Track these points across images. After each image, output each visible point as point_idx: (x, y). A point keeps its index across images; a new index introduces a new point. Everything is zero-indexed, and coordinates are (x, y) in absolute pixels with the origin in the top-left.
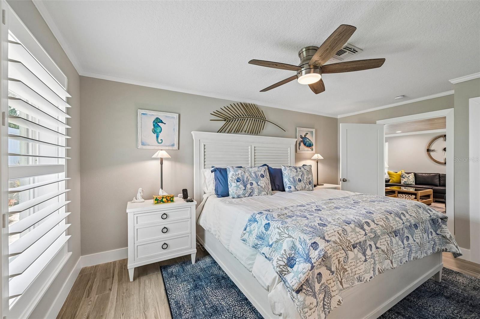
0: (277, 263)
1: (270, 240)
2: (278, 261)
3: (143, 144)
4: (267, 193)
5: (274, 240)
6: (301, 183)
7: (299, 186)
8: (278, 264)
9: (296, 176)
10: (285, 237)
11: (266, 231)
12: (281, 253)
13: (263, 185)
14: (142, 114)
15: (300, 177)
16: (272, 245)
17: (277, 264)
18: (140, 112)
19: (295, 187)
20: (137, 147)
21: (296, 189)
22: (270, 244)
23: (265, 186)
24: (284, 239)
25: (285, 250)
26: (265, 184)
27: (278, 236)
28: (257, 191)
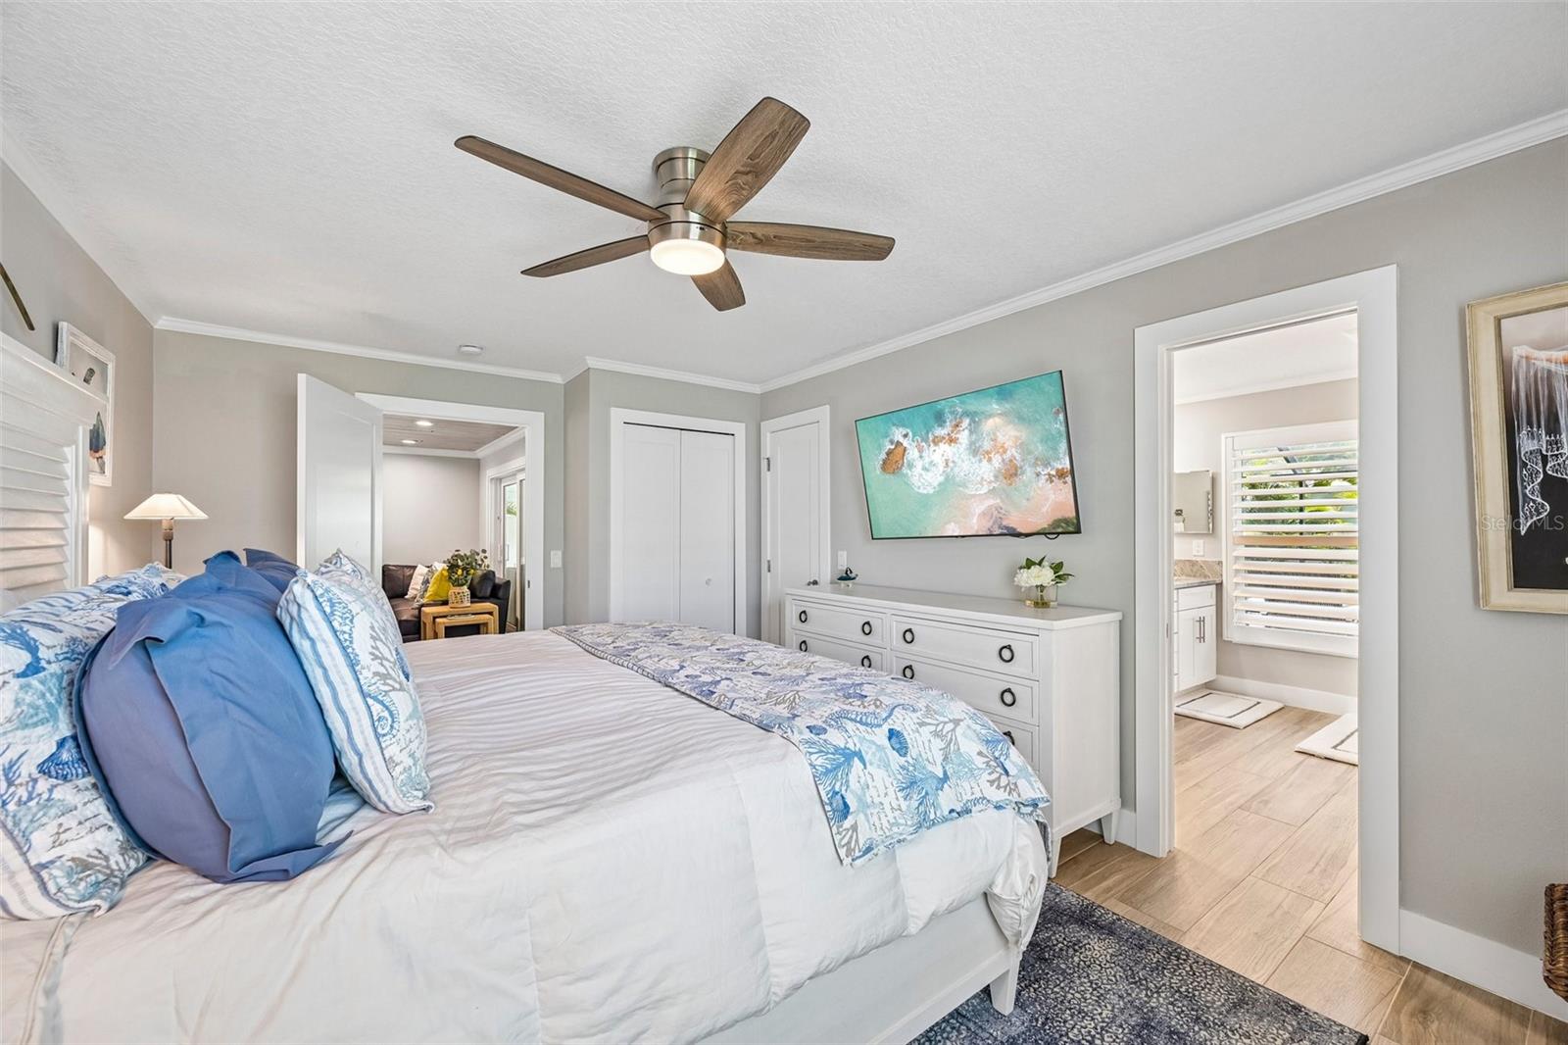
0: (1002, 790)
1: (930, 768)
2: (999, 785)
5: (939, 758)
8: (1005, 787)
10: (952, 730)
11: (905, 755)
12: (984, 766)
16: (945, 773)
17: (1005, 791)
22: (941, 776)
24: (954, 738)
25: (980, 753)
27: (938, 740)
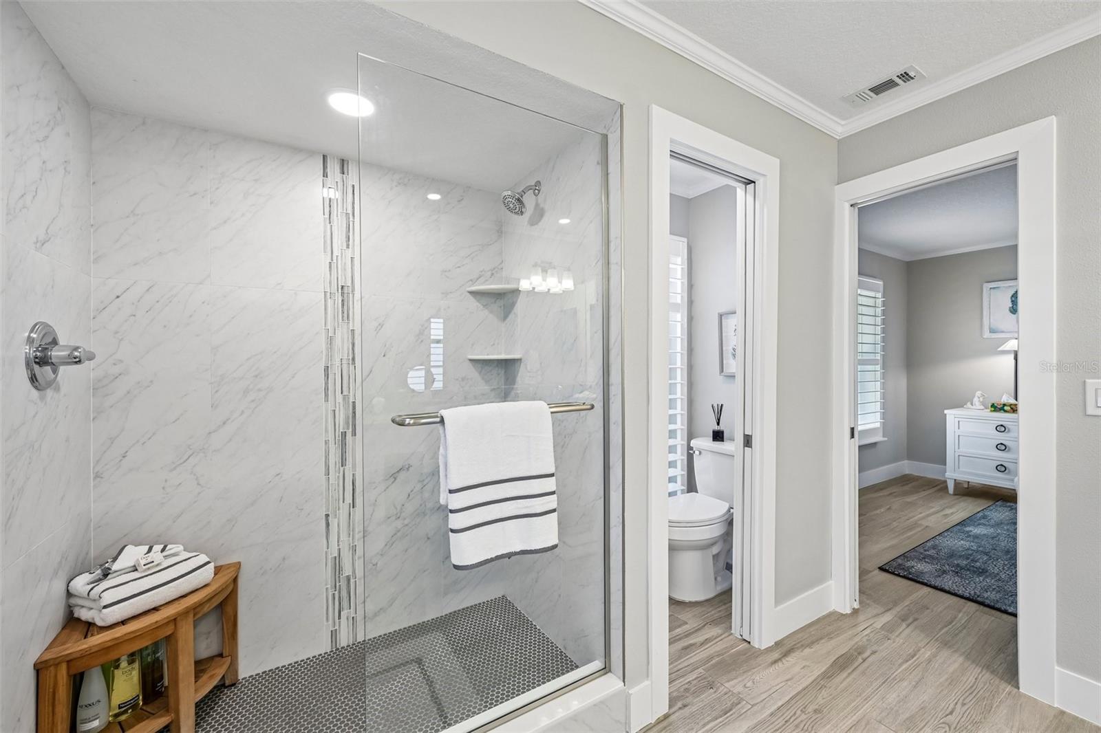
3: (992, 331)
14: (991, 288)
18: (987, 286)
20: (981, 334)
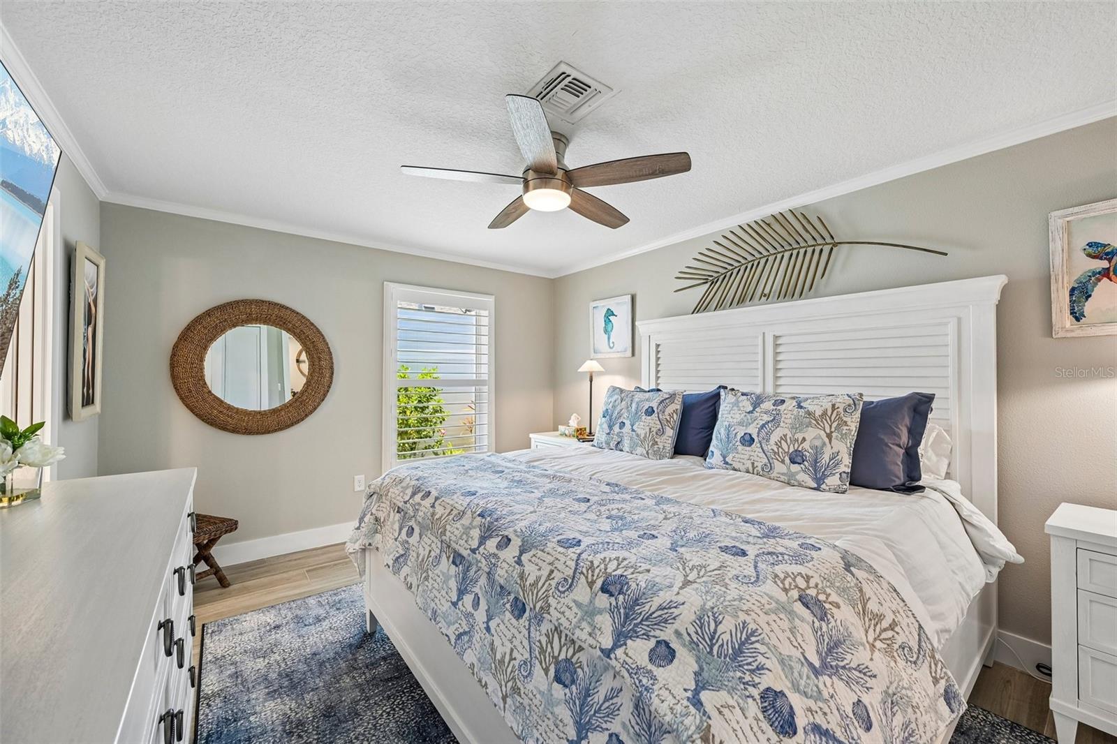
3: (595, 351)
4: (647, 453)
6: (748, 448)
7: (737, 456)
9: (741, 424)
13: (642, 433)
14: (594, 307)
15: (753, 430)
18: (592, 305)
19: (724, 457)
21: (726, 463)
23: (646, 436)
26: (648, 430)
28: (628, 442)
